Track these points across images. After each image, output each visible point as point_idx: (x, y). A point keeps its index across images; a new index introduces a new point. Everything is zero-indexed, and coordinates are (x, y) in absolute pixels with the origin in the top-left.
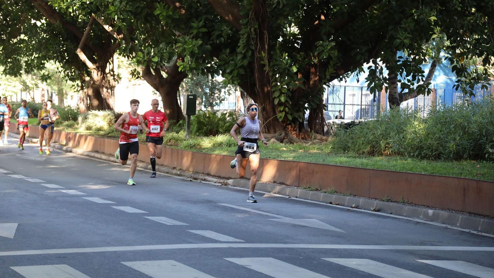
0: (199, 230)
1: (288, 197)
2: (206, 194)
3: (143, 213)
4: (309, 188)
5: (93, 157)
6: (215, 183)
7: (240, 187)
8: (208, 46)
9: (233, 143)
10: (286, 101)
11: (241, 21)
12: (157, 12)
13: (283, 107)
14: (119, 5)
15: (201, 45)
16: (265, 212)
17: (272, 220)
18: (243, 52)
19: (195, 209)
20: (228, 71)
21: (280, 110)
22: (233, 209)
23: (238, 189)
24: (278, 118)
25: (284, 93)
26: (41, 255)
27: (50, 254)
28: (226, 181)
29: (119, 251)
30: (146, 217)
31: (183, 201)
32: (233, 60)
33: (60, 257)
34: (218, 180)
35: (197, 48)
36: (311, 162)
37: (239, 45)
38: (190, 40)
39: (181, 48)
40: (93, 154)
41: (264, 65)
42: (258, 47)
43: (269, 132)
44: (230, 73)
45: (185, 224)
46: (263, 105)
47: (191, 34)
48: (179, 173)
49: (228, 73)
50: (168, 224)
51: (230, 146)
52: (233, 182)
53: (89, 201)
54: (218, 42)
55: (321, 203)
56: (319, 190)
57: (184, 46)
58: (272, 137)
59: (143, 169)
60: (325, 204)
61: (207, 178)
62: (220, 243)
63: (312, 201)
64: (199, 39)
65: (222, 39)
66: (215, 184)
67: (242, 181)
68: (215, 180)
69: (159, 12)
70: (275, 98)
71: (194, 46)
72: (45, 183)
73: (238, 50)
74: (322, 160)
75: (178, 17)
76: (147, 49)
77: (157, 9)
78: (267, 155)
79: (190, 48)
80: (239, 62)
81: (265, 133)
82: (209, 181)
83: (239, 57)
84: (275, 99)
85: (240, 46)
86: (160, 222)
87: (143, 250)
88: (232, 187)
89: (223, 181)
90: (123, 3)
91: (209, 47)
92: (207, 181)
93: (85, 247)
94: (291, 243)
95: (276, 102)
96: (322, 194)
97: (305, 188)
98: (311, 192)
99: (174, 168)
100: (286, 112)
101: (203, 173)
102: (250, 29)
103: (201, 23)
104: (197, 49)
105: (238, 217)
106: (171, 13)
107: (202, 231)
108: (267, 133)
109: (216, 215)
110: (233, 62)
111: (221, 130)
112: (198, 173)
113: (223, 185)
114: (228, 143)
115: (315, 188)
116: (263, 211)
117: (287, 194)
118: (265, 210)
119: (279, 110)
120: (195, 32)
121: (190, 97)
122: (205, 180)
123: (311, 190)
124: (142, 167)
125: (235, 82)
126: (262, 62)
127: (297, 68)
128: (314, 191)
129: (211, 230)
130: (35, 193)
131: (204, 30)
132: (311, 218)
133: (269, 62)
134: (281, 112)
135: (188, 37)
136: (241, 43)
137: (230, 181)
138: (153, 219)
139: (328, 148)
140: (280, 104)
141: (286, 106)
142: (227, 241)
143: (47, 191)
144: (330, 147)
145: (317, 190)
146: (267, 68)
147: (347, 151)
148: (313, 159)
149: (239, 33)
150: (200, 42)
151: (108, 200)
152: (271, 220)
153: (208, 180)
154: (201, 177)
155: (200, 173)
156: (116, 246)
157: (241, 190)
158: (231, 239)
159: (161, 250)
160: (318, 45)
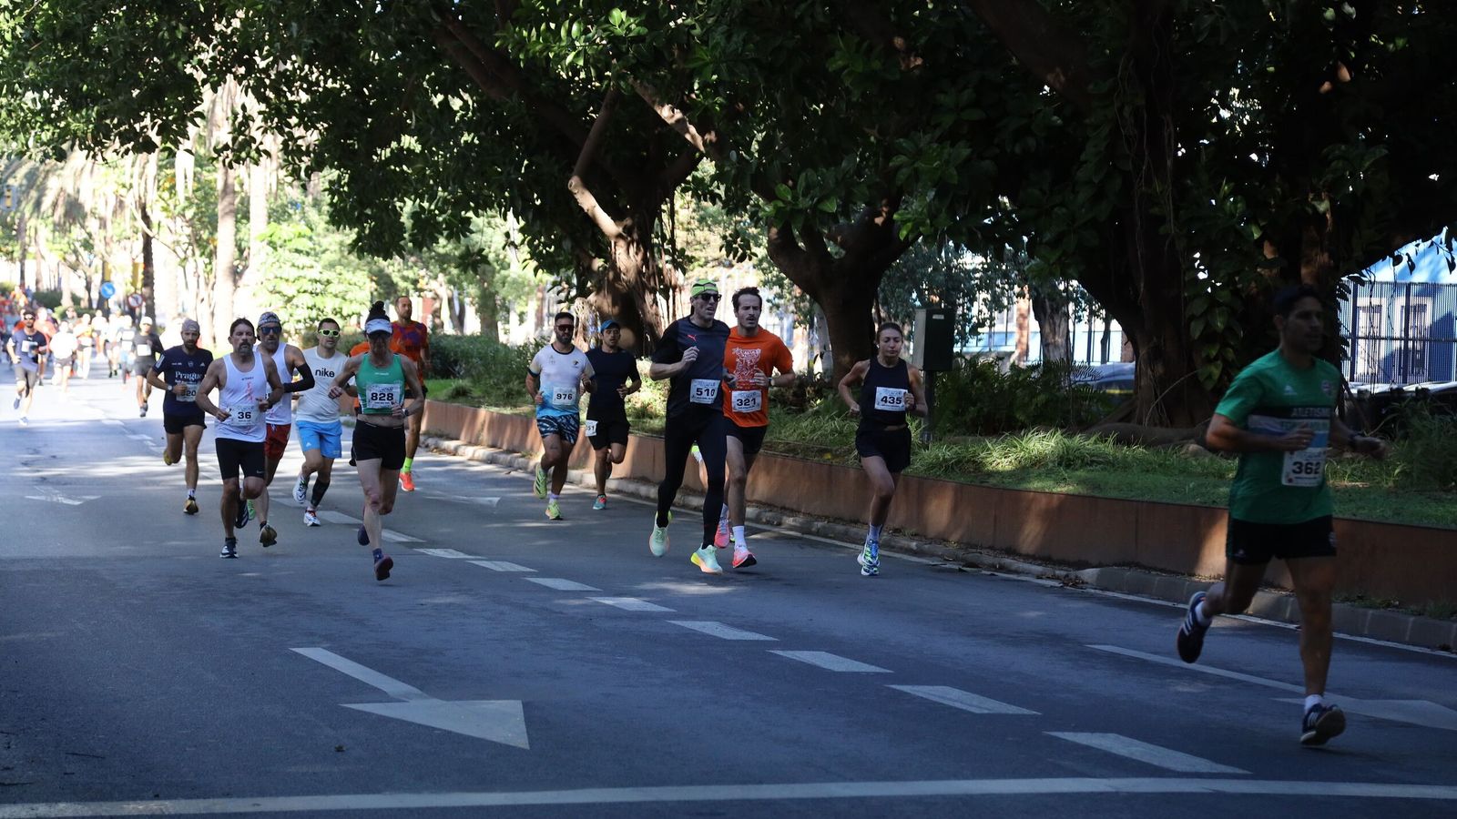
0: (1082, 731)
1: (1293, 626)
2: (1032, 614)
3: (878, 674)
4: (1360, 598)
5: (632, 494)
6: (1039, 577)
7: (1122, 591)
8: (987, 162)
9: (1078, 458)
10: (1228, 328)
11: (1091, 87)
12: (835, 64)
13: (1218, 347)
14: (722, 44)
15: (968, 160)
16: (1251, 673)
17: (1290, 700)
18: (1096, 181)
19: (1028, 662)
20: (1048, 237)
21: (1208, 356)
22: (1143, 662)
23: (1118, 599)
24: (1201, 379)
25: (1219, 305)
26: (639, 804)
27: (665, 803)
28: (1073, 574)
29: (872, 797)
30: (894, 686)
31: (974, 635)
32: (1062, 205)
33: (701, 814)
34: (1049, 570)
35: (956, 168)
36: (1354, 518)
37: (1083, 157)
38: (935, 146)
39: (904, 170)
40: (631, 487)
41: (1161, 220)
42: (1146, 162)
43: (1172, 423)
44: (1054, 244)
45: (1025, 711)
46: (1155, 339)
47: (936, 126)
48: (914, 545)
49: (1046, 243)
50: (977, 711)
51: (1068, 466)
52: (1100, 577)
53: (694, 633)
54: (1017, 150)
55: (1412, 648)
56: (1396, 607)
57: (916, 165)
58: (1188, 438)
59: (799, 534)
60: (1428, 651)
61: (1008, 561)
62: (1175, 777)
63: (1378, 639)
64: (961, 144)
65: (1031, 142)
66: (1040, 581)
67: (1129, 574)
68: (1038, 569)
69: (840, 63)
70: (1193, 318)
71: (947, 162)
72: (537, 575)
73: (1081, 175)
74: (1389, 513)
75: (898, 77)
76: (804, 174)
77: (838, 54)
78: (1203, 495)
79: (936, 169)
80: (1083, 210)
81: (1161, 424)
82: (1016, 572)
83: (1083, 196)
84: (1193, 324)
85: (1085, 162)
86: (945, 702)
87: (944, 797)
88: (1098, 591)
89: (1063, 573)
90: (735, 38)
91: (988, 165)
92: (1010, 571)
93: (761, 782)
94: (1404, 782)
95: (1196, 330)
96: (1412, 619)
97: (1347, 599)
98: (1371, 612)
99: (897, 531)
100: (1225, 361)
101: (991, 548)
102: (1121, 110)
103: (967, 95)
104: (955, 173)
105: (1178, 693)
106: (876, 65)
107: (1094, 734)
108: (1167, 426)
109: (1101, 683)
110: (1064, 210)
111: (1020, 416)
112: (975, 546)
113: (1067, 585)
114: (1061, 457)
115: (1379, 601)
116: (1241, 671)
117: (1287, 615)
118: (1249, 669)
119: (1204, 355)
120: (948, 120)
121: (935, 317)
122: (1002, 568)
123: (1370, 607)
124: (791, 528)
125: (1071, 271)
126: (1155, 210)
127: (1261, 228)
128: (1378, 608)
129: (1120, 732)
130: (524, 607)
131: (975, 115)
132: (1411, 698)
133: (1177, 210)
134: (1209, 361)
135: (928, 137)
136: (1090, 153)
137: (1089, 574)
138: (920, 695)
139: (1389, 475)
140: (1209, 337)
141: (1225, 345)
142: (1193, 770)
143: (556, 602)
144: (1397, 471)
145: (1389, 605)
146: (1170, 228)
147: (1453, 484)
148: (1358, 508)
149: (1087, 121)
150: (966, 152)
151: (747, 630)
152: (1289, 704)
153: (1013, 568)
154: (988, 558)
155: (982, 548)
156: (851, 780)
157: (1132, 602)
158: (1203, 765)
159: (1002, 797)
160: (1330, 157)
